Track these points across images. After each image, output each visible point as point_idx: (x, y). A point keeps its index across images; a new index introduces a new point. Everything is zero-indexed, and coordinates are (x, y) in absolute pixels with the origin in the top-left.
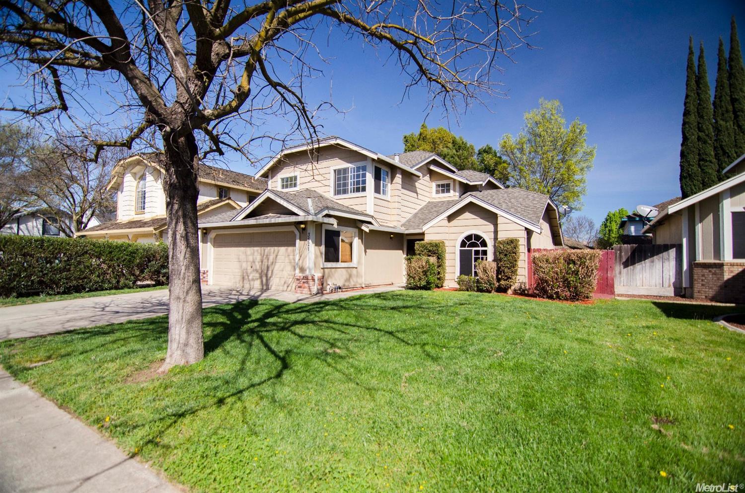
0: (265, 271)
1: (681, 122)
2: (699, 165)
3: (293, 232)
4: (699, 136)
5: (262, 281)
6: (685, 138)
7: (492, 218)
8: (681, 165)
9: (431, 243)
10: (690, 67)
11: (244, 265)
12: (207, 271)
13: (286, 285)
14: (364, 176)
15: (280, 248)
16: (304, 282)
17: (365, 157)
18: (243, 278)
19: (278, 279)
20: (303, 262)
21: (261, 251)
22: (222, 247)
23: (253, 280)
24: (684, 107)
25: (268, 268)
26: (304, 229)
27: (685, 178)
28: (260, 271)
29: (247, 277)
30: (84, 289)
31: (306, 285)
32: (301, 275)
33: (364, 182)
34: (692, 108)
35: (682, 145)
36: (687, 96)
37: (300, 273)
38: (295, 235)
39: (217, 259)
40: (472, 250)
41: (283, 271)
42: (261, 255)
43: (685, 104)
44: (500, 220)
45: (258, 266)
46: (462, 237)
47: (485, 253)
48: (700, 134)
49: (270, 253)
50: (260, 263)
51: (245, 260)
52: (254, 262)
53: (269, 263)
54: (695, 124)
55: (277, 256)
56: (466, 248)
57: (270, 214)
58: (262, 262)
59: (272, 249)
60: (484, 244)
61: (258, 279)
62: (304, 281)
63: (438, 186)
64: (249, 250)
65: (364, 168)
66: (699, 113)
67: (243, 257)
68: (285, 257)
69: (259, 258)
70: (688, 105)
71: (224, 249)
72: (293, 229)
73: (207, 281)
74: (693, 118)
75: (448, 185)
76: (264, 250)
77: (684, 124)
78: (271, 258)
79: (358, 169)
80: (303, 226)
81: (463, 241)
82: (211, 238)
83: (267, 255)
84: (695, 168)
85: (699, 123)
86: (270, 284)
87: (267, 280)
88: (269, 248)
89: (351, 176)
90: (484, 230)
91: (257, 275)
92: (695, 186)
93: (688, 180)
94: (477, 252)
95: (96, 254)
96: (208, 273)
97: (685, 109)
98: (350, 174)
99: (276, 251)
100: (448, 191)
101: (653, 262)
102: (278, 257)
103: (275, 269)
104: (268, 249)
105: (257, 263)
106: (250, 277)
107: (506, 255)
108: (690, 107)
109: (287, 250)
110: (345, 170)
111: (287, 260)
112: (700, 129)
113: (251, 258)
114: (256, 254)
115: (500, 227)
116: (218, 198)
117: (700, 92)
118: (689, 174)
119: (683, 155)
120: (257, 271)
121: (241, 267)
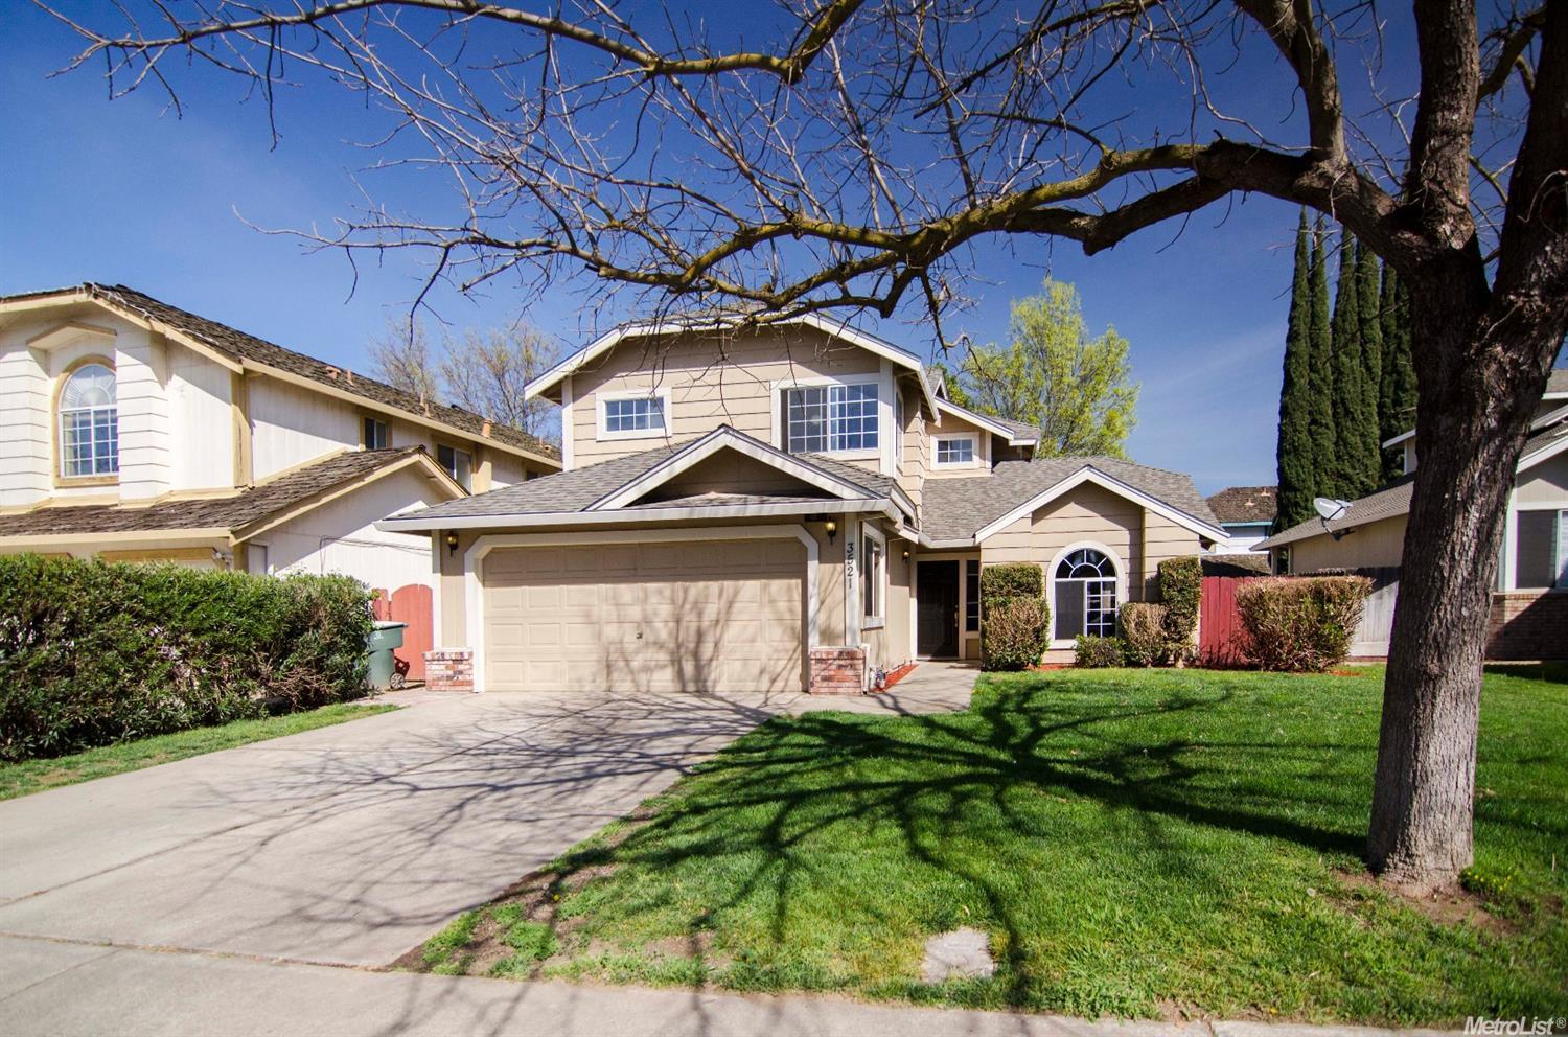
0: (692, 646)
1: (1283, 352)
2: (1309, 431)
3: (796, 541)
4: (1310, 381)
5: (680, 674)
6: (1289, 383)
7: (1131, 516)
8: (1280, 430)
9: (1023, 569)
10: (1300, 251)
11: (611, 632)
12: (471, 654)
13: (766, 679)
14: (872, 409)
15: (741, 583)
16: (840, 667)
17: (872, 361)
18: (609, 667)
19: (738, 665)
20: (829, 617)
21: (673, 591)
22: (520, 585)
23: (647, 669)
24: (1288, 326)
25: (700, 636)
26: (832, 534)
27: (1288, 453)
28: (672, 645)
29: (621, 664)
30: (118, 730)
31: (849, 673)
32: (825, 648)
33: (872, 424)
34: (1303, 329)
35: (1283, 393)
36: (1294, 306)
37: (821, 643)
38: (804, 550)
39: (494, 620)
40: (1082, 582)
41: (753, 641)
42: (673, 602)
43: (1291, 320)
44: (1149, 520)
45: (663, 631)
46: (1060, 556)
47: (1112, 587)
48: (1313, 376)
49: (707, 596)
50: (672, 625)
51: (614, 617)
52: (647, 621)
53: (705, 624)
54: (1306, 358)
55: (730, 604)
56: (1070, 579)
57: (712, 495)
58: (678, 621)
59: (714, 586)
60: (1109, 569)
61: (665, 666)
62: (842, 662)
63: (943, 445)
64: (627, 591)
65: (871, 392)
66: (1312, 340)
67: (605, 611)
68: (761, 605)
69: (665, 610)
70: (1295, 322)
71: (526, 589)
72: (798, 532)
73: (470, 683)
74: (1303, 347)
75: (967, 444)
76: (686, 591)
77: (1289, 355)
78: (711, 611)
79: (854, 391)
80: (831, 526)
81: (1063, 563)
82: (476, 560)
83: (696, 603)
84: (1304, 436)
85: (1311, 357)
86: (712, 677)
87: (699, 668)
88: (701, 584)
89: (833, 408)
90: (1111, 541)
91: (663, 657)
92: (1303, 468)
93: (1292, 456)
94: (1094, 588)
95: (148, 613)
96: (474, 660)
97: (1290, 330)
98: (829, 403)
99: (731, 591)
100: (968, 456)
101: (1381, 597)
102: (737, 606)
103: (726, 637)
104: (696, 588)
105: (659, 625)
106: (635, 664)
107: (1180, 591)
108: (1299, 326)
109: (765, 588)
110: (816, 393)
111: (767, 613)
112: (1313, 368)
113: (635, 612)
114: (654, 599)
115: (1148, 535)
116: (361, 448)
117: (1315, 299)
118: (1294, 447)
119: (1284, 412)
120: (660, 645)
121: (599, 636)
